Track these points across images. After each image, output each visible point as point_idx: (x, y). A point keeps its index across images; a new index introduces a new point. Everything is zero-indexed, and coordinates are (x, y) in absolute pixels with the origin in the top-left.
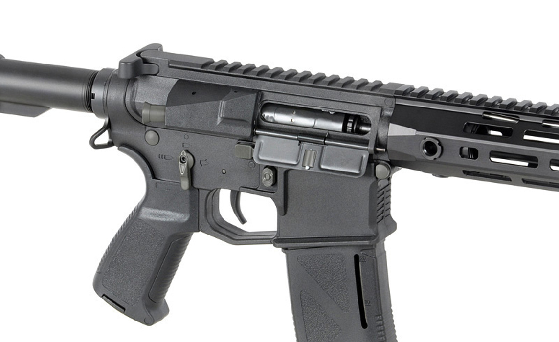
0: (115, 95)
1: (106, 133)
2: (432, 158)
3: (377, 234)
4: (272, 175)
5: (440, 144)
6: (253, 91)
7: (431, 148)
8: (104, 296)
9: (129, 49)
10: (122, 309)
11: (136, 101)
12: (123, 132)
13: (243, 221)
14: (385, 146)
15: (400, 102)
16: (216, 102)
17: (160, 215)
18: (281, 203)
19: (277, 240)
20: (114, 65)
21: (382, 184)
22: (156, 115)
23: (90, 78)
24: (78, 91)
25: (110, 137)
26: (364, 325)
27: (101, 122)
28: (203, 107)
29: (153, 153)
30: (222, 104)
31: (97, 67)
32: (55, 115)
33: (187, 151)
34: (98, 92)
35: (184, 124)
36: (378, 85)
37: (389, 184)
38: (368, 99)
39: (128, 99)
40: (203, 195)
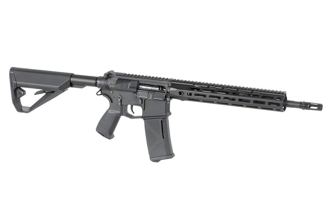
0: (103, 82)
1: (100, 92)
2: (180, 96)
3: (167, 115)
4: (141, 101)
5: (183, 92)
6: (137, 81)
7: (180, 93)
8: (99, 132)
9: (106, 71)
10: (103, 135)
11: (108, 84)
12: (104, 91)
13: (134, 113)
14: (169, 93)
15: (172, 83)
16: (128, 83)
17: (113, 112)
18: (143, 108)
19: (142, 117)
20: (102, 75)
21: (168, 103)
22: (113, 86)
23: (96, 79)
24: (94, 82)
25: (101, 92)
26: (163, 138)
27: (99, 89)
28: (125, 84)
29: (112, 97)
30: (130, 83)
31: (98, 76)
32: (87, 88)
33: (120, 96)
34: (98, 82)
35: (120, 88)
36: (167, 79)
37: (170, 103)
38: (165, 82)
39: (106, 83)
40: (124, 106)
